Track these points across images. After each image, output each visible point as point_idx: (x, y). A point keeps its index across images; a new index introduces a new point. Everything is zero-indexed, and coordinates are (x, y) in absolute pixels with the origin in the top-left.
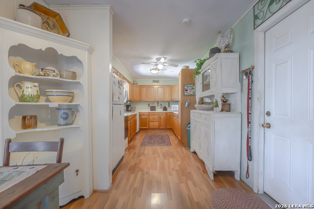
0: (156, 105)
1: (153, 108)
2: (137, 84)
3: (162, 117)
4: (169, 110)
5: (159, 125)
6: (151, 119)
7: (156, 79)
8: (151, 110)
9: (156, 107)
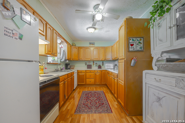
0: (92, 63)
1: (89, 67)
2: (75, 46)
3: (98, 74)
4: (103, 69)
5: (95, 81)
6: (87, 76)
7: (92, 41)
8: (88, 68)
9: (92, 66)
